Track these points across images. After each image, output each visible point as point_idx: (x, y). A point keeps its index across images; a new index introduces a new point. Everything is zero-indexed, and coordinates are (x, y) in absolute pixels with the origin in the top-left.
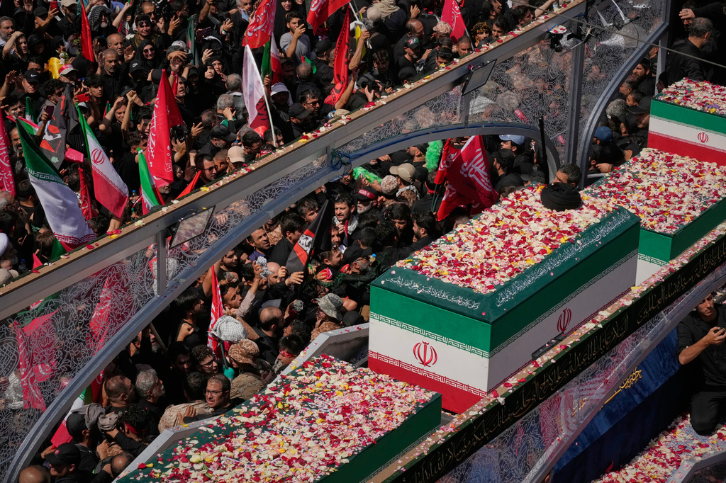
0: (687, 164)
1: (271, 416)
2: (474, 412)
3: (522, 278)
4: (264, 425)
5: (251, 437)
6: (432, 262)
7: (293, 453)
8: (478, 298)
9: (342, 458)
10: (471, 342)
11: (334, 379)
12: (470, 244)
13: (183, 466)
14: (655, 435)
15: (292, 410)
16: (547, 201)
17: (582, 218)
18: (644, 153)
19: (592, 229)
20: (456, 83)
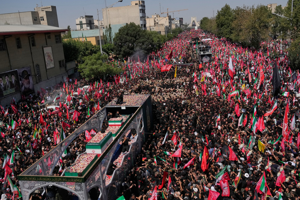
0: (114, 127)
1: (79, 161)
2: (101, 156)
3: (102, 140)
4: (79, 162)
5: (78, 164)
6: (92, 141)
7: (84, 164)
8: (98, 143)
9: (89, 163)
10: (99, 148)
11: (85, 156)
12: (95, 139)
13: (72, 169)
14: (119, 155)
15: (81, 160)
16: (101, 133)
17: (106, 133)
18: (109, 127)
19: (107, 134)
20: (87, 124)
